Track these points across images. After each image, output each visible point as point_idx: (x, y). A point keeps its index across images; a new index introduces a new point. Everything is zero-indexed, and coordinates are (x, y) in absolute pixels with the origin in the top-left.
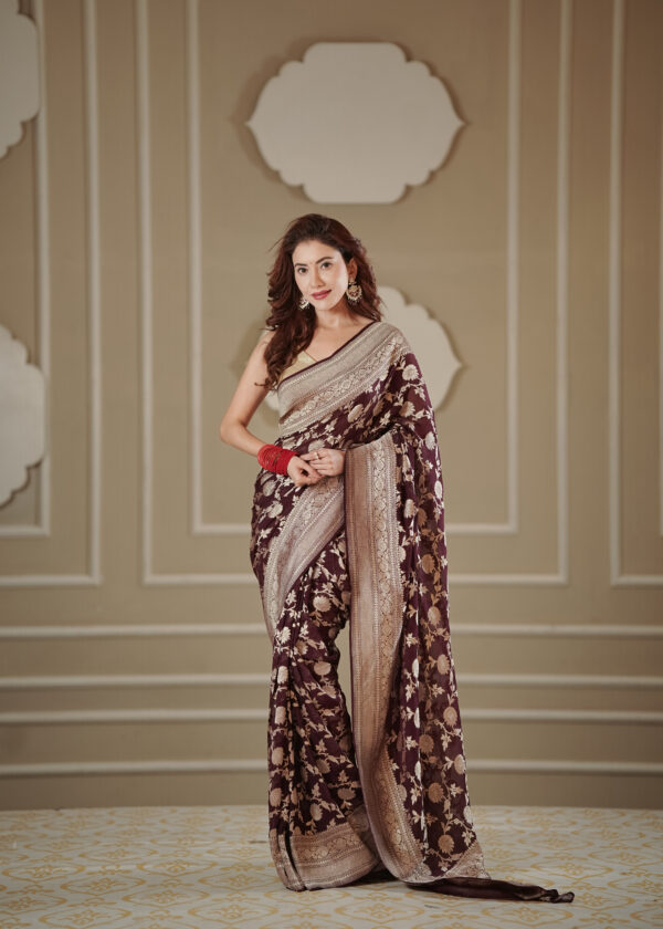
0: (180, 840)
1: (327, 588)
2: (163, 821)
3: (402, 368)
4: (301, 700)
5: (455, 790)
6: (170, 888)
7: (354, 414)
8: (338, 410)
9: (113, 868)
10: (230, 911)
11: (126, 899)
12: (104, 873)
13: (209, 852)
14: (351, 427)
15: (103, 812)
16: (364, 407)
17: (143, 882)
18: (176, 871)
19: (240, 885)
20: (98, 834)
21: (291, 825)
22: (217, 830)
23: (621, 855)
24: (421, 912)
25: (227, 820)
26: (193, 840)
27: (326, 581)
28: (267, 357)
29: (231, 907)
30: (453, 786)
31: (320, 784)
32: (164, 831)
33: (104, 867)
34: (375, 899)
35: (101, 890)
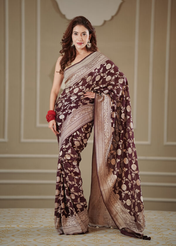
0: (31, 218)
1: (79, 138)
2: (26, 212)
3: (106, 65)
4: (66, 174)
5: (137, 191)
6: (27, 232)
7: (89, 79)
8: (83, 78)
9: (9, 226)
10: (47, 240)
11: (13, 236)
12: (6, 228)
13: (40, 222)
14: (88, 83)
15: (6, 210)
16: (92, 77)
17: (19, 231)
18: (29, 227)
19: (50, 232)
20: (4, 216)
21: (62, 215)
22: (43, 215)
23: (172, 225)
24: (110, 241)
25: (46, 212)
26: (35, 218)
27: (79, 136)
28: (61, 63)
29: (47, 239)
30: (137, 190)
31: (70, 202)
32: (26, 215)
33: (6, 226)
34: (94, 237)
35: (5, 233)
